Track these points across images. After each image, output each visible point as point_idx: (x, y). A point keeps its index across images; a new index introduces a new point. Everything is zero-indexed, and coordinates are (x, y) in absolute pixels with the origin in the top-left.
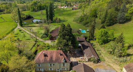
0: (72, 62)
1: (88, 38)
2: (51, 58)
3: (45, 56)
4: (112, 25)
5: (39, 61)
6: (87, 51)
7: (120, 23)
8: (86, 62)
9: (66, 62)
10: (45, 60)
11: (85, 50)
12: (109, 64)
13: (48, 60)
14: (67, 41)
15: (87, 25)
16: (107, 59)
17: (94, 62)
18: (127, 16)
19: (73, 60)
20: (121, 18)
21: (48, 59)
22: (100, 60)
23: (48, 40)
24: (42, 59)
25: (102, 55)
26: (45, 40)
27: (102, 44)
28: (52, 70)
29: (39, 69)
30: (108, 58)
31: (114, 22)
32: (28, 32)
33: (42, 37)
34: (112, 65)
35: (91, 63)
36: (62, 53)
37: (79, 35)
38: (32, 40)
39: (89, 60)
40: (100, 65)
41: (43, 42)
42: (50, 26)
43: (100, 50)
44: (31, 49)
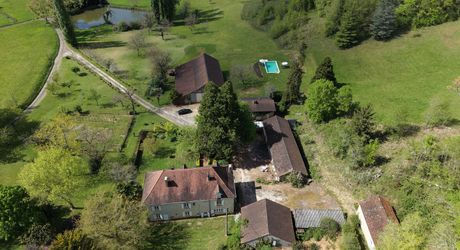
0: (238, 184)
1: (284, 99)
2: (187, 189)
3: (171, 184)
4: (356, 45)
5: (156, 199)
6: (278, 150)
7: (379, 38)
8: (276, 182)
9: (224, 195)
10: (170, 195)
11: (274, 146)
12: (331, 188)
13: (179, 194)
14: (226, 130)
15: (282, 39)
16: (328, 173)
17: (295, 185)
18: (401, 15)
19: (242, 176)
20: (383, 24)
21: (178, 191)
22: (310, 177)
23: (167, 104)
24: (162, 195)
25: (318, 158)
26: (161, 106)
27: (319, 122)
28: (191, 214)
29: (158, 216)
30: (330, 170)
31: (362, 34)
32: (101, 73)
33: (149, 96)
34: (336, 191)
35: (289, 186)
36: (213, 173)
37: (259, 84)
38: (119, 107)
39: (283, 179)
40: (308, 193)
41: (153, 113)
42: (169, 42)
43: (313, 142)
44: (124, 146)
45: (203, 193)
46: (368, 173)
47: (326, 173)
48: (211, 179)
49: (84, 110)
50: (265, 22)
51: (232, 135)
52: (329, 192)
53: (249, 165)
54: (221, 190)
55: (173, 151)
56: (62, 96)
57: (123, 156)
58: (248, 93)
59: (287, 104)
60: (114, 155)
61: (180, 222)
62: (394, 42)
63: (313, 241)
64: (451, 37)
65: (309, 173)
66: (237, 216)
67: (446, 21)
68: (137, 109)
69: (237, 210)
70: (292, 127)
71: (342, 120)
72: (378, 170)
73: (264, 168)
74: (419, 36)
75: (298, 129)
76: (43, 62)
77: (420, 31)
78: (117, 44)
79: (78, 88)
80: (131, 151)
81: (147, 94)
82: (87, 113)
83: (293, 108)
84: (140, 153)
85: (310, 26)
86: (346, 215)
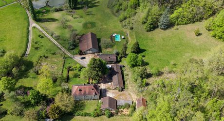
0: (101, 90)
1: (120, 55)
2: (85, 92)
3: (80, 90)
4: (152, 30)
5: (76, 95)
6: (115, 78)
7: (162, 29)
8: (113, 90)
10: (80, 94)
11: (114, 76)
15: (124, 22)
17: (119, 91)
19: (103, 86)
20: (163, 24)
21: (82, 92)
23: (76, 54)
24: (78, 93)
25: (128, 81)
26: (74, 55)
28: (86, 99)
29: (76, 99)
30: (131, 86)
32: (49, 37)
33: (69, 50)
34: (132, 94)
35: (117, 91)
36: (93, 88)
37: (112, 46)
38: (59, 55)
39: (115, 89)
40: (123, 94)
41: (72, 58)
42: (76, 19)
43: (128, 75)
44: (62, 72)
45: (90, 93)
46: (143, 88)
47: (130, 88)
48: (92, 89)
49: (46, 56)
50: (117, 11)
51: (100, 73)
52: (129, 94)
53: (105, 82)
54: (95, 93)
55: (79, 75)
56: (37, 48)
57: (63, 76)
58: (107, 50)
59: (121, 57)
60: (60, 76)
61: (82, 101)
62: (168, 31)
63: (122, 109)
64: (189, 31)
65: (124, 87)
66: (100, 100)
67: (190, 23)
68: (66, 56)
69: (100, 99)
70: (121, 68)
71: (139, 67)
72: (146, 88)
73: (110, 84)
74: (178, 29)
75: (124, 69)
76: (25, 30)
77: (178, 27)
78: (53, 20)
79: (42, 44)
80: (65, 75)
81: (69, 48)
82: (47, 57)
83: (123, 59)
84: (68, 76)
85: (136, 17)
86: (133, 102)
